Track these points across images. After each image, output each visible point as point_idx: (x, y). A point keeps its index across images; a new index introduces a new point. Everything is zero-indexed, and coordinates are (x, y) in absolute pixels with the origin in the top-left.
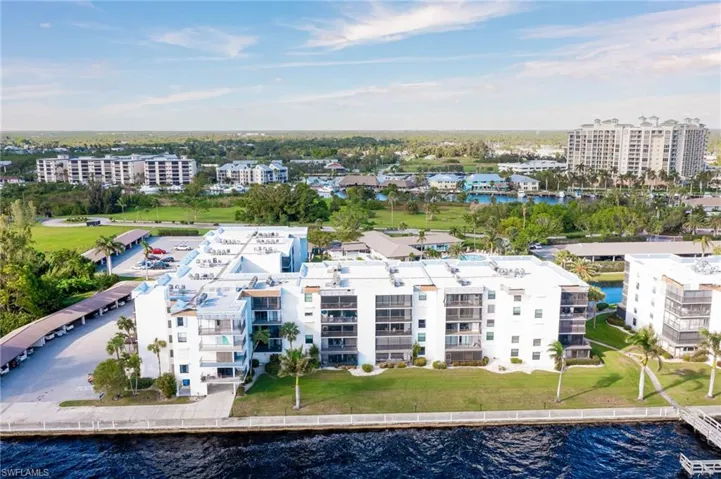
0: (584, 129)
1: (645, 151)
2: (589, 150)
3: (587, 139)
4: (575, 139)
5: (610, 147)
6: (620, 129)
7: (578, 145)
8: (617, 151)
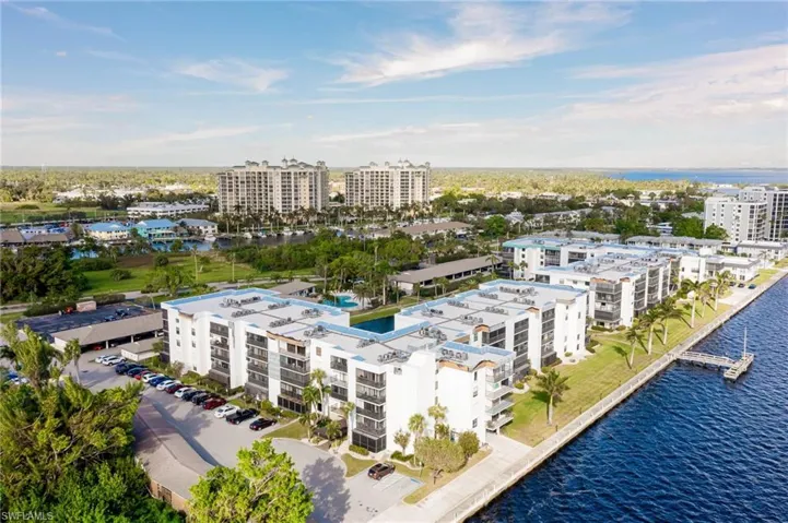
0: (236, 170)
1: (296, 191)
2: (243, 190)
3: (240, 180)
4: (227, 180)
5: (263, 188)
6: (272, 170)
7: (231, 186)
8: (271, 191)
